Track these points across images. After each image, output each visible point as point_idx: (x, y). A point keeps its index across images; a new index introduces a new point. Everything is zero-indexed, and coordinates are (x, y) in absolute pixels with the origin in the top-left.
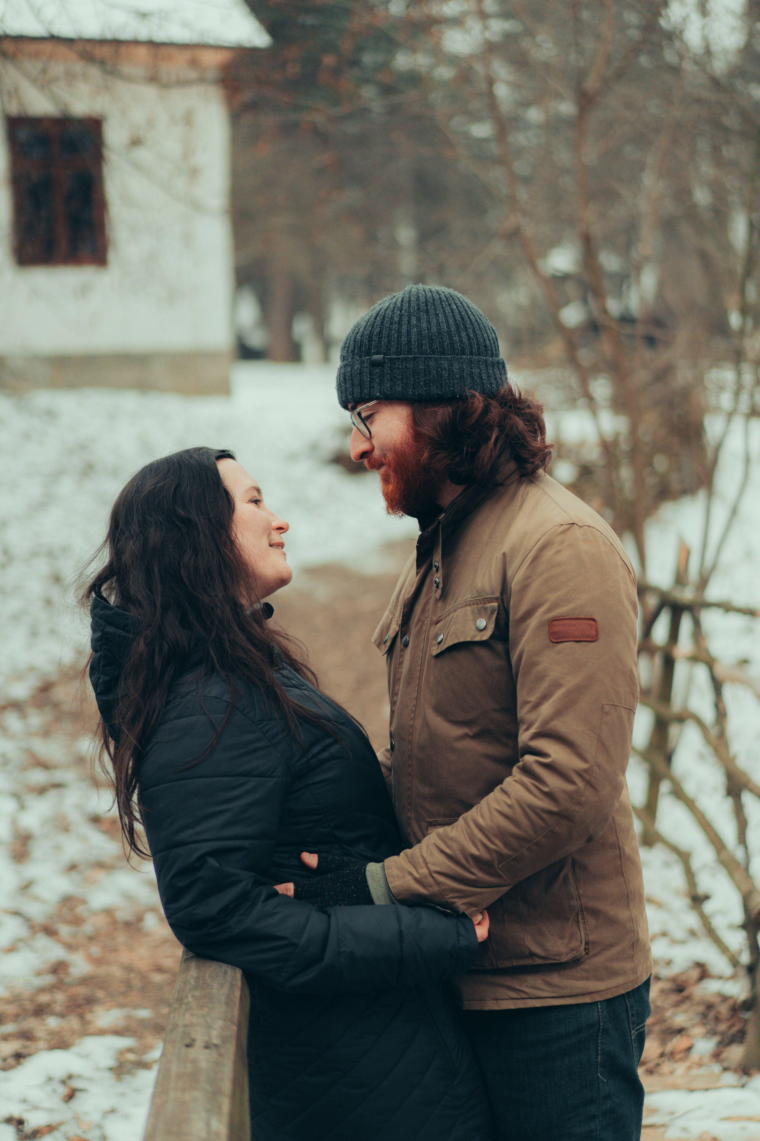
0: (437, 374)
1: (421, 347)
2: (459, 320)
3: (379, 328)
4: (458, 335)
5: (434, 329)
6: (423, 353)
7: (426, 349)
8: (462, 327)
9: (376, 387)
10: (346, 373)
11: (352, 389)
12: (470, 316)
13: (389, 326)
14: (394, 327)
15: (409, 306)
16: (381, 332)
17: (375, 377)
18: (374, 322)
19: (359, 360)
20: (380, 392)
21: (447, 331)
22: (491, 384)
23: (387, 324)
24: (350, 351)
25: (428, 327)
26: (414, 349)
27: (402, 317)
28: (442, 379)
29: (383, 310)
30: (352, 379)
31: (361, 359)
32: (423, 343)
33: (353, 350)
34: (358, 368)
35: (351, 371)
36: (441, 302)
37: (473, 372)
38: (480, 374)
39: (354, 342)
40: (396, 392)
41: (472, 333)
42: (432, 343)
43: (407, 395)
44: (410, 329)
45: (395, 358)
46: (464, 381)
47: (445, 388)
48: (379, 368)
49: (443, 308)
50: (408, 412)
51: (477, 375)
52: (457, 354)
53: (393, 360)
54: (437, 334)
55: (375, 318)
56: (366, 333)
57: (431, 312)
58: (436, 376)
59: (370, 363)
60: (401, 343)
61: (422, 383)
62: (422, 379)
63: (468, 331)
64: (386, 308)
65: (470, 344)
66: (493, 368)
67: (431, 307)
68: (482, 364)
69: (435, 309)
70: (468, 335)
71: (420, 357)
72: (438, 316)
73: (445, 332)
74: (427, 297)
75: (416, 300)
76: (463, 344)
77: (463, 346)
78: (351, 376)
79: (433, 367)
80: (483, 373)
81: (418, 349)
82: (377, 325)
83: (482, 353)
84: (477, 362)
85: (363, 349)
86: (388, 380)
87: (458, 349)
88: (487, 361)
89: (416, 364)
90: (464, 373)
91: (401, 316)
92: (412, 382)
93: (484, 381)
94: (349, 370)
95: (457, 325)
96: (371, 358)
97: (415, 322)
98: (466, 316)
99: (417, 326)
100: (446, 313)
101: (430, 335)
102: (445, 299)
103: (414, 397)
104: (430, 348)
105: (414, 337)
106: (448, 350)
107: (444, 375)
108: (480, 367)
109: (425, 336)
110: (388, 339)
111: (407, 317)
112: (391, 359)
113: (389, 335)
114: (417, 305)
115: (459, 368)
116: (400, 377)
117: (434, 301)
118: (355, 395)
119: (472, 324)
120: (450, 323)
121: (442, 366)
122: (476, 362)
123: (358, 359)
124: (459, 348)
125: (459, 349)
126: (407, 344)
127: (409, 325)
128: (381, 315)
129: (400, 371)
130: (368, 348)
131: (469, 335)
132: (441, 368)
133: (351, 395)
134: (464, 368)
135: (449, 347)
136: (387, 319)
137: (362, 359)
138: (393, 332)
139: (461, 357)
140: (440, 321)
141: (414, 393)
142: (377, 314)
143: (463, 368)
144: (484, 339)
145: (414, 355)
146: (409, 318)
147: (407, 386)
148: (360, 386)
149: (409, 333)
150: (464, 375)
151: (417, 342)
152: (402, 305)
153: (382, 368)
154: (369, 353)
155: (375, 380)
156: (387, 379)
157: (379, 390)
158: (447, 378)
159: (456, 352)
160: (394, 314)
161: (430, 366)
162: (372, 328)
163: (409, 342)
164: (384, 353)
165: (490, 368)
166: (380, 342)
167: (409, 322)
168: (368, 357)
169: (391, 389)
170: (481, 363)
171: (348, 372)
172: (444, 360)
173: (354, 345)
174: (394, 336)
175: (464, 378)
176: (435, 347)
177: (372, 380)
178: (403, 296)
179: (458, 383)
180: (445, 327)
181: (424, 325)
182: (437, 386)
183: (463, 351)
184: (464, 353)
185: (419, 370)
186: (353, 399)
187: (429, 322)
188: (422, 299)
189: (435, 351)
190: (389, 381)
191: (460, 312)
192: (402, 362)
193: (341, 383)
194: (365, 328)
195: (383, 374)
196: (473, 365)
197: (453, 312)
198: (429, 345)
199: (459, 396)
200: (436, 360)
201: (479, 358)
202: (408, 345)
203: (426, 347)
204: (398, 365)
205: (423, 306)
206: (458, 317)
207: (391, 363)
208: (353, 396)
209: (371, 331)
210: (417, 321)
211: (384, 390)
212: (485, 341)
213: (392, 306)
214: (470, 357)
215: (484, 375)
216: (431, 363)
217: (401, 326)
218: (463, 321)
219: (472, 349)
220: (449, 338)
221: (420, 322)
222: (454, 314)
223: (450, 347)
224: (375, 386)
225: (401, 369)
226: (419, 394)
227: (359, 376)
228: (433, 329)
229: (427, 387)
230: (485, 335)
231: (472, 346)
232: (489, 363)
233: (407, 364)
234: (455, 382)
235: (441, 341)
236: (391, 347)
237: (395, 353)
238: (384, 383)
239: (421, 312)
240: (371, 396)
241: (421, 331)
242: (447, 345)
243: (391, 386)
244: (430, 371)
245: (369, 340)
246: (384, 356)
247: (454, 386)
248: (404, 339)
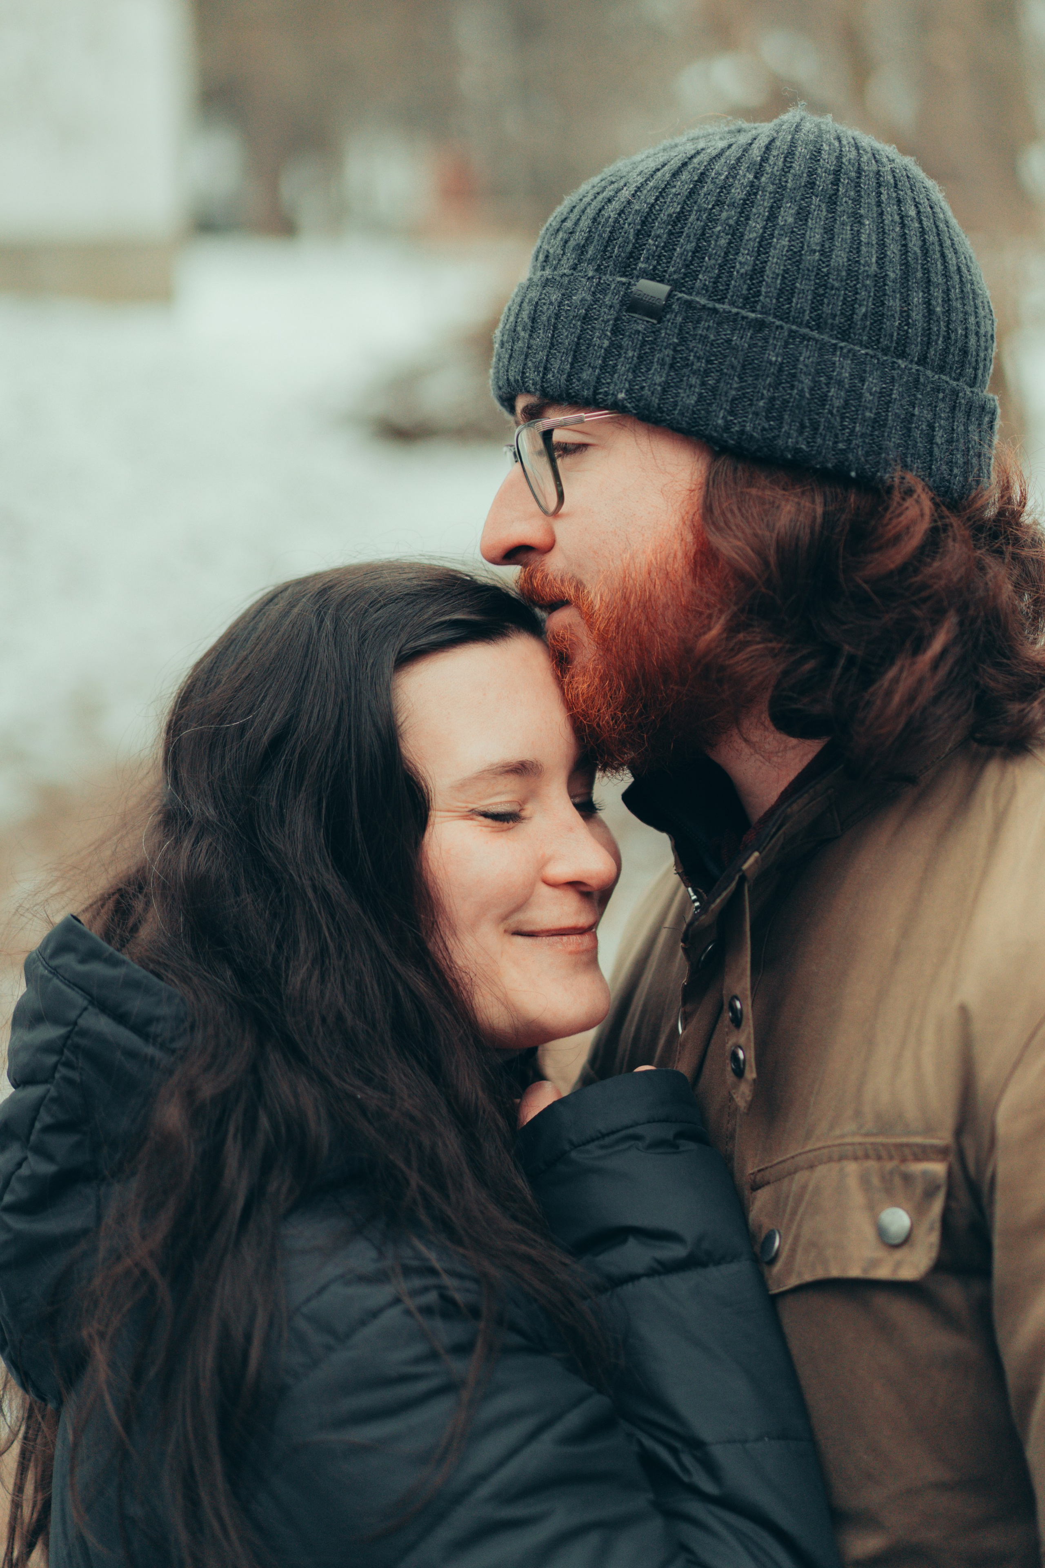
0: (812, 389)
1: (789, 299)
2: (915, 253)
3: (678, 204)
4: (902, 293)
5: (840, 257)
6: (787, 318)
7: (801, 307)
8: (919, 275)
9: (621, 372)
10: (544, 304)
11: (548, 356)
12: (947, 252)
13: (711, 209)
14: (724, 215)
15: (786, 169)
16: (681, 217)
17: (626, 342)
18: (668, 183)
19: (593, 277)
20: (629, 392)
21: (876, 276)
22: (951, 464)
23: (705, 199)
24: (572, 243)
25: (823, 246)
26: (766, 297)
27: (756, 194)
28: (824, 409)
29: (704, 157)
30: (555, 328)
31: (600, 278)
32: (796, 287)
33: (584, 246)
34: (583, 300)
35: (560, 304)
36: (879, 185)
37: (913, 415)
38: (931, 427)
39: (593, 222)
40: (676, 405)
41: (940, 301)
42: (823, 295)
43: (708, 425)
44: (772, 236)
45: (704, 306)
46: (883, 436)
47: (824, 440)
48: (648, 322)
49: (879, 204)
50: (695, 477)
51: (924, 427)
52: (885, 351)
53: (695, 308)
54: (844, 273)
55: (676, 174)
56: (637, 207)
57: (845, 204)
58: (807, 395)
59: (624, 296)
60: (733, 267)
61: (761, 404)
62: (765, 392)
63: (931, 292)
64: (714, 153)
65: (928, 332)
66: (968, 419)
67: (846, 191)
68: (943, 399)
69: (857, 201)
70: (928, 303)
71: (777, 327)
72: (861, 223)
73: (868, 276)
74: (844, 160)
75: (811, 158)
76: (908, 324)
77: (907, 332)
78: (556, 319)
79: (807, 366)
80: (940, 426)
81: (777, 299)
82: (676, 195)
83: (951, 368)
84: (933, 389)
85: (613, 249)
86: (662, 364)
87: (892, 336)
88: (957, 396)
89: (760, 344)
90: (887, 411)
91: (753, 189)
92: (734, 393)
93: (936, 449)
94: (553, 298)
95: (907, 264)
96: (629, 283)
97: (790, 220)
98: (938, 248)
99: (793, 232)
100: (886, 222)
101: (825, 270)
102: (892, 181)
103: (725, 435)
104: (813, 309)
105: (775, 264)
106: (864, 331)
107: (831, 400)
108: (936, 407)
109: (808, 270)
110: (697, 244)
111: (770, 198)
112: (689, 304)
113: (703, 234)
114: (810, 174)
115: (880, 393)
116: (700, 367)
117: (859, 178)
118: (550, 376)
119: (946, 276)
120: (888, 253)
121: (833, 371)
122: (929, 389)
123: (590, 274)
124: (895, 334)
125: (895, 338)
126: (751, 276)
127: (772, 222)
128: (694, 168)
129: (708, 348)
130: (631, 253)
131: (930, 304)
132: (830, 378)
133: (539, 372)
134: (894, 396)
135: (868, 323)
136: (708, 186)
137: (604, 278)
138: (719, 228)
139: (894, 362)
140: (864, 238)
141: (727, 428)
142: (685, 164)
143: (890, 395)
144: (966, 328)
145: (761, 313)
146: (775, 202)
147: (715, 399)
148: (575, 356)
149: (764, 245)
150: (887, 415)
151: (782, 280)
152: (764, 160)
153: (655, 322)
154: (627, 267)
155: (625, 353)
156: (663, 360)
157: (627, 385)
158: (838, 411)
159: (885, 342)
160: (734, 178)
161: (798, 360)
162: (657, 199)
163: (757, 273)
164: (673, 280)
165: (960, 416)
166: (669, 246)
167: (772, 216)
168: (624, 279)
169: (664, 391)
170: (941, 395)
171: (551, 303)
172: (845, 357)
173: (589, 232)
174: (716, 241)
175: (885, 425)
176: (827, 310)
177: (614, 350)
178: (775, 135)
179: (863, 435)
180: (874, 260)
181: (815, 237)
182: (802, 426)
183: (905, 346)
184: (904, 352)
185: (764, 364)
186: (542, 386)
187: (829, 232)
188: (828, 160)
189: (826, 323)
190: (667, 367)
191: (923, 232)
192: (719, 324)
193: (519, 328)
194: (636, 191)
195: (654, 342)
196: (920, 396)
197: (903, 225)
198: (815, 298)
199: (857, 473)
200: (822, 347)
201: (939, 378)
202: (751, 279)
203: (801, 302)
204: (709, 328)
205: (823, 181)
206: (914, 244)
207: (687, 317)
208: (543, 377)
209: (653, 205)
210: (795, 219)
211: (642, 388)
212: (966, 337)
213: (733, 153)
214: (917, 370)
215: (940, 434)
216: (806, 354)
217: (748, 219)
218: (925, 259)
219: (928, 348)
220: (875, 295)
221: (805, 224)
222: (907, 232)
223: (872, 324)
224: (621, 369)
225: (712, 345)
226: (742, 432)
227: (579, 323)
228: (837, 256)
229: (774, 419)
230: (972, 320)
231: (929, 338)
232: (963, 401)
233: (732, 334)
234: (857, 429)
235: (849, 297)
236: (699, 271)
237: (707, 291)
238: (649, 370)
239: (817, 196)
240: (600, 393)
241: (800, 251)
242: (865, 315)
243: (666, 382)
244: (794, 376)
245: (639, 231)
246: (671, 291)
247: (849, 441)
248: (744, 260)
